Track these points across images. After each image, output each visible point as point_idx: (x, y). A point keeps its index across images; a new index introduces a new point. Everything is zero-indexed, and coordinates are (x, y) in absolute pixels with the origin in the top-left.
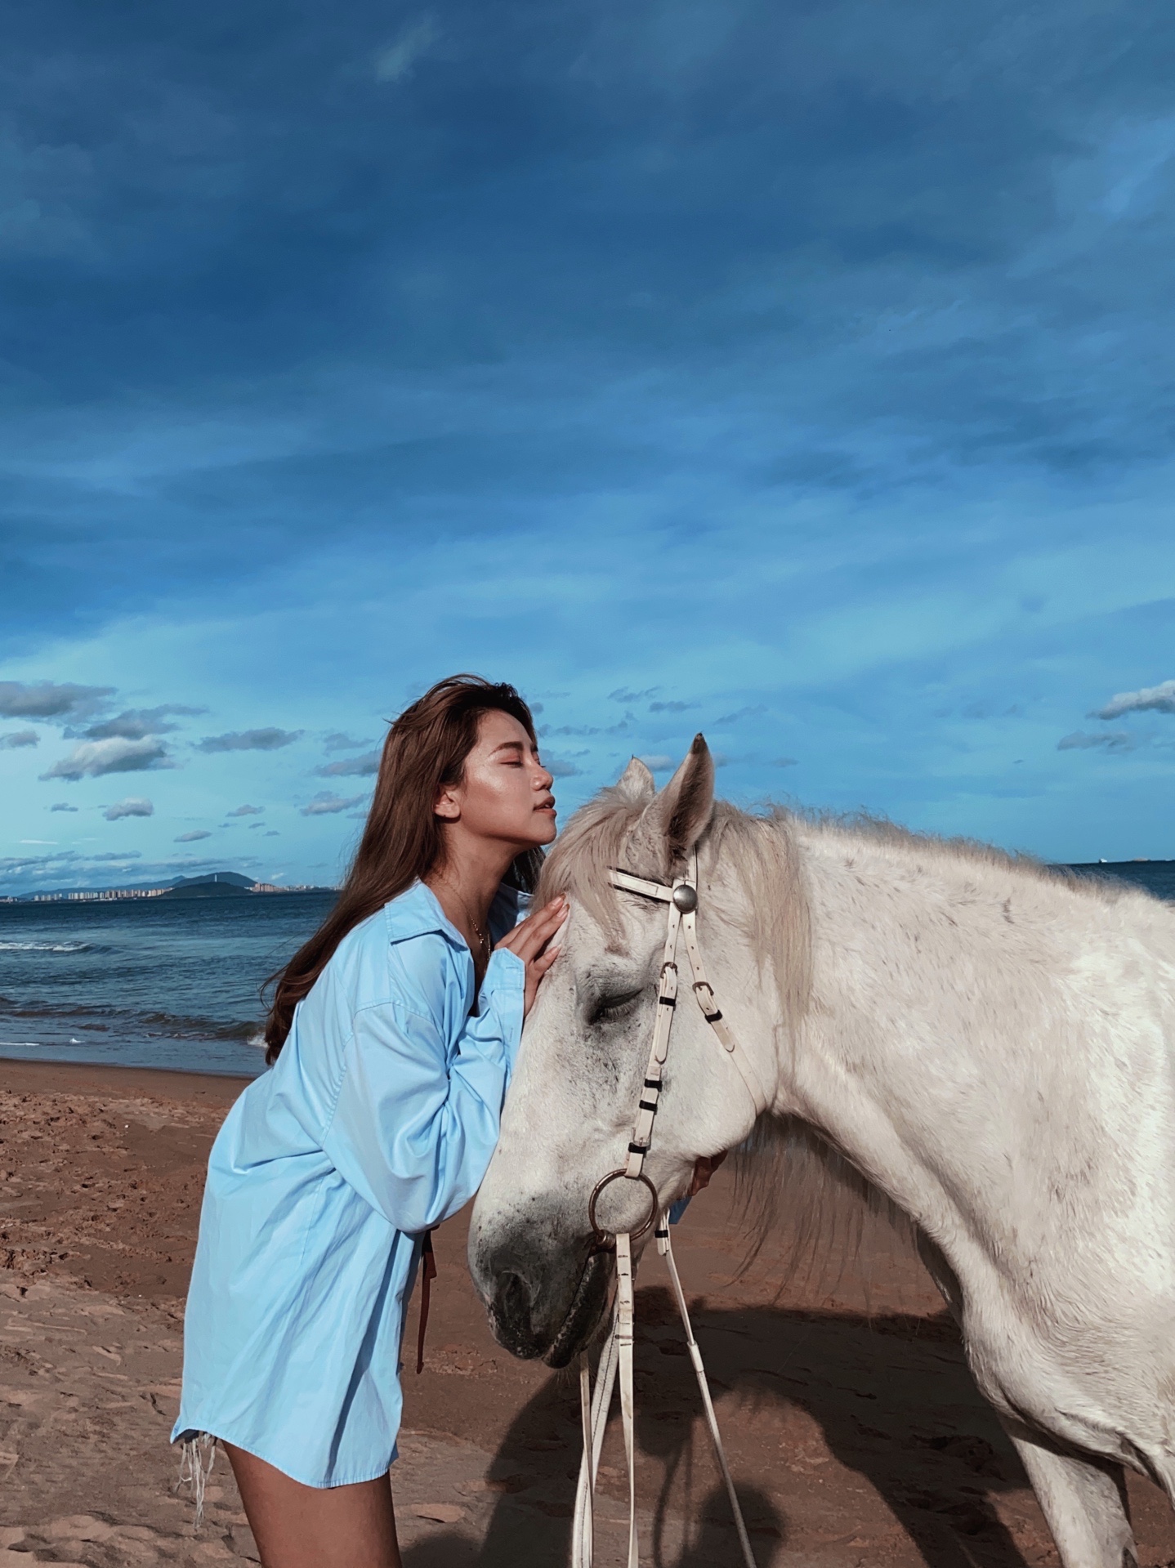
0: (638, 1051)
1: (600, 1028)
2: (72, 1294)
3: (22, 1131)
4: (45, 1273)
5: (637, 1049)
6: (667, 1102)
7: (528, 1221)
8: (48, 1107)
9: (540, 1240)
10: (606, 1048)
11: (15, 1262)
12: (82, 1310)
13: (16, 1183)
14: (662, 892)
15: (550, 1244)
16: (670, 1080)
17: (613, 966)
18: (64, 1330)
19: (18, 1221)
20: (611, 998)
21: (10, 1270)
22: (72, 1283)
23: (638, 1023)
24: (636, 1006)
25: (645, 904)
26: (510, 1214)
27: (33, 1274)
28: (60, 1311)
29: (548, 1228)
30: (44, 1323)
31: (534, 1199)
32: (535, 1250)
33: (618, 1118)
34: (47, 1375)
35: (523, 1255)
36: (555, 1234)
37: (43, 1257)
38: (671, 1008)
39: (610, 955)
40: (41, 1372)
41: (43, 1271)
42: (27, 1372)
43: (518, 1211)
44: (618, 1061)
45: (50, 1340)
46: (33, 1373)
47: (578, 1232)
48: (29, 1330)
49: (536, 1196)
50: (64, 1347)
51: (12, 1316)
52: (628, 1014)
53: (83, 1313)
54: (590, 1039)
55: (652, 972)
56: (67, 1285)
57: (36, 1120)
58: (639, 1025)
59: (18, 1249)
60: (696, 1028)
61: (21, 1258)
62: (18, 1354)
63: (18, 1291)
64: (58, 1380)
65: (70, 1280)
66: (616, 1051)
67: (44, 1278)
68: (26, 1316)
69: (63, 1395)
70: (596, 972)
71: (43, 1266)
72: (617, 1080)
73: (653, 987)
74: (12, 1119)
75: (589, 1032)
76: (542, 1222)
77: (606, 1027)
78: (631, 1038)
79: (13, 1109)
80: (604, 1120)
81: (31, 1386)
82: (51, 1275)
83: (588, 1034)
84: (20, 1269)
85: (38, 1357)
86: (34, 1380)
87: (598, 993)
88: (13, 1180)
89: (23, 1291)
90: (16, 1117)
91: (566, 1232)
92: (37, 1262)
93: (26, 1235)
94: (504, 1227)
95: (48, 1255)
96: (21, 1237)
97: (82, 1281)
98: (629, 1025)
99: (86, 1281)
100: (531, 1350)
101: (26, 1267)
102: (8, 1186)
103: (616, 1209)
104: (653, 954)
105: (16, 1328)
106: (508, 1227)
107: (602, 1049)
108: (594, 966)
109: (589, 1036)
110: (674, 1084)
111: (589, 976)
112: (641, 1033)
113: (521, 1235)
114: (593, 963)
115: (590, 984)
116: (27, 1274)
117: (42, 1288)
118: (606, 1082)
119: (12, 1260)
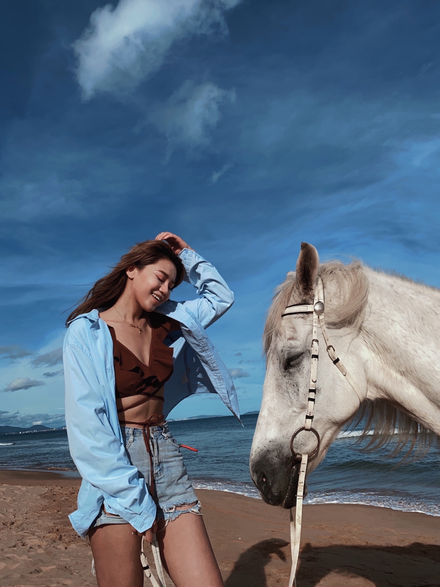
0: (305, 378)
1: (289, 371)
2: (84, 548)
3: (62, 497)
4: (73, 542)
5: (304, 377)
6: (320, 398)
7: (268, 451)
8: (71, 489)
9: (272, 458)
10: (293, 379)
11: (62, 538)
12: (88, 553)
13: (61, 514)
14: (309, 308)
15: (276, 460)
16: (320, 389)
17: (290, 345)
18: (82, 560)
19: (62, 526)
20: (291, 358)
21: (61, 541)
22: (83, 545)
23: (303, 367)
24: (302, 360)
25: (303, 316)
26: (262, 448)
27: (69, 542)
28: (80, 554)
29: (275, 453)
30: (74, 558)
31: (270, 442)
32: (271, 463)
33: (301, 406)
34: (77, 574)
35: (265, 464)
36: (278, 456)
37: (72, 536)
38: (317, 359)
39: (289, 341)
40: (75, 573)
41: (73, 541)
42: (70, 574)
43: (265, 447)
44: (298, 383)
45: (77, 563)
46: (71, 574)
47: (287, 456)
48: (69, 560)
49: (271, 440)
50: (83, 565)
51: (62, 556)
52: (299, 364)
53: (88, 554)
54: (286, 376)
55: (307, 345)
56: (82, 545)
57: (66, 494)
58: (304, 368)
59: (63, 534)
60: (329, 367)
61: (65, 537)
62: (66, 567)
63: (64, 548)
64: (81, 576)
65: (82, 543)
66: (296, 379)
67: (73, 543)
68: (68, 555)
69: (83, 581)
70: (285, 349)
71: (73, 540)
72: (298, 390)
73: (308, 351)
74: (58, 493)
75: (285, 374)
76: (273, 451)
77: (291, 370)
78: (301, 373)
79: (58, 490)
80: (296, 407)
81: (71, 578)
82: (76, 542)
83: (285, 375)
84: (64, 541)
85: (73, 568)
86: (72, 576)
87: (286, 357)
88: (60, 513)
89: (66, 548)
90: (59, 493)
91: (283, 456)
92: (70, 538)
93: (66, 530)
94: (259, 453)
95: (74, 536)
96: (64, 531)
97: (87, 544)
98: (299, 368)
99: (88, 544)
100: (275, 502)
101: (66, 540)
102: (58, 515)
103: (304, 445)
104: (307, 337)
105: (64, 559)
106: (261, 453)
107: (291, 379)
108: (284, 347)
109: (286, 375)
110: (322, 391)
111: (282, 351)
112: (305, 371)
113: (265, 456)
114: (283, 346)
115: (283, 354)
116: (67, 542)
117: (73, 546)
118: (295, 392)
119: (61, 538)
